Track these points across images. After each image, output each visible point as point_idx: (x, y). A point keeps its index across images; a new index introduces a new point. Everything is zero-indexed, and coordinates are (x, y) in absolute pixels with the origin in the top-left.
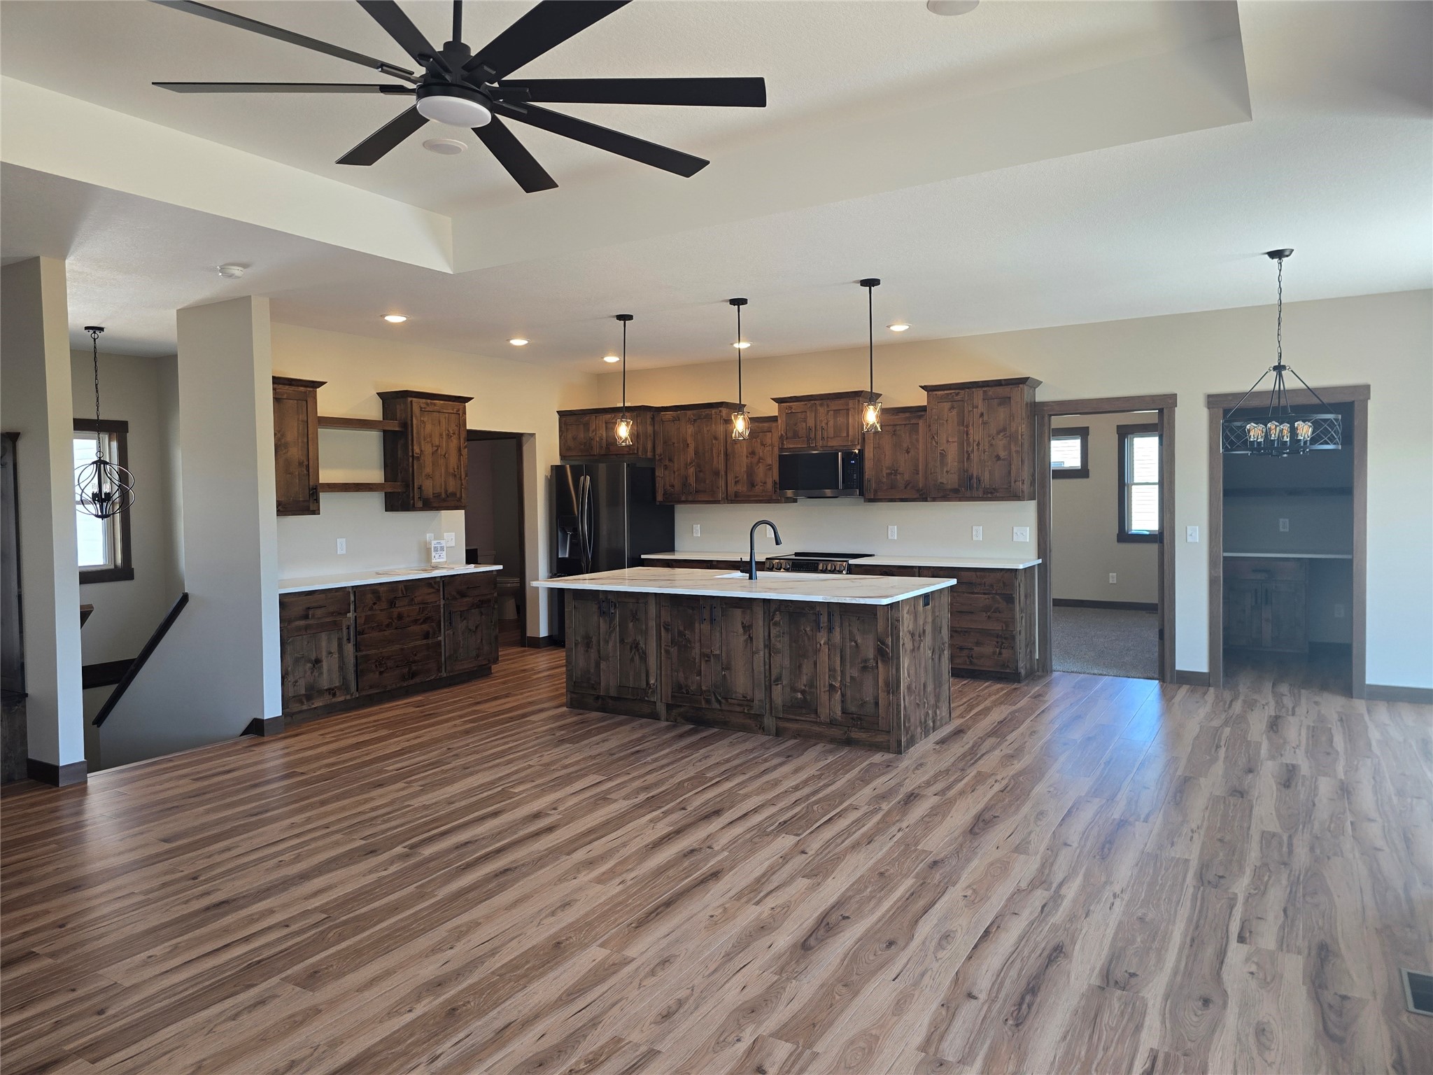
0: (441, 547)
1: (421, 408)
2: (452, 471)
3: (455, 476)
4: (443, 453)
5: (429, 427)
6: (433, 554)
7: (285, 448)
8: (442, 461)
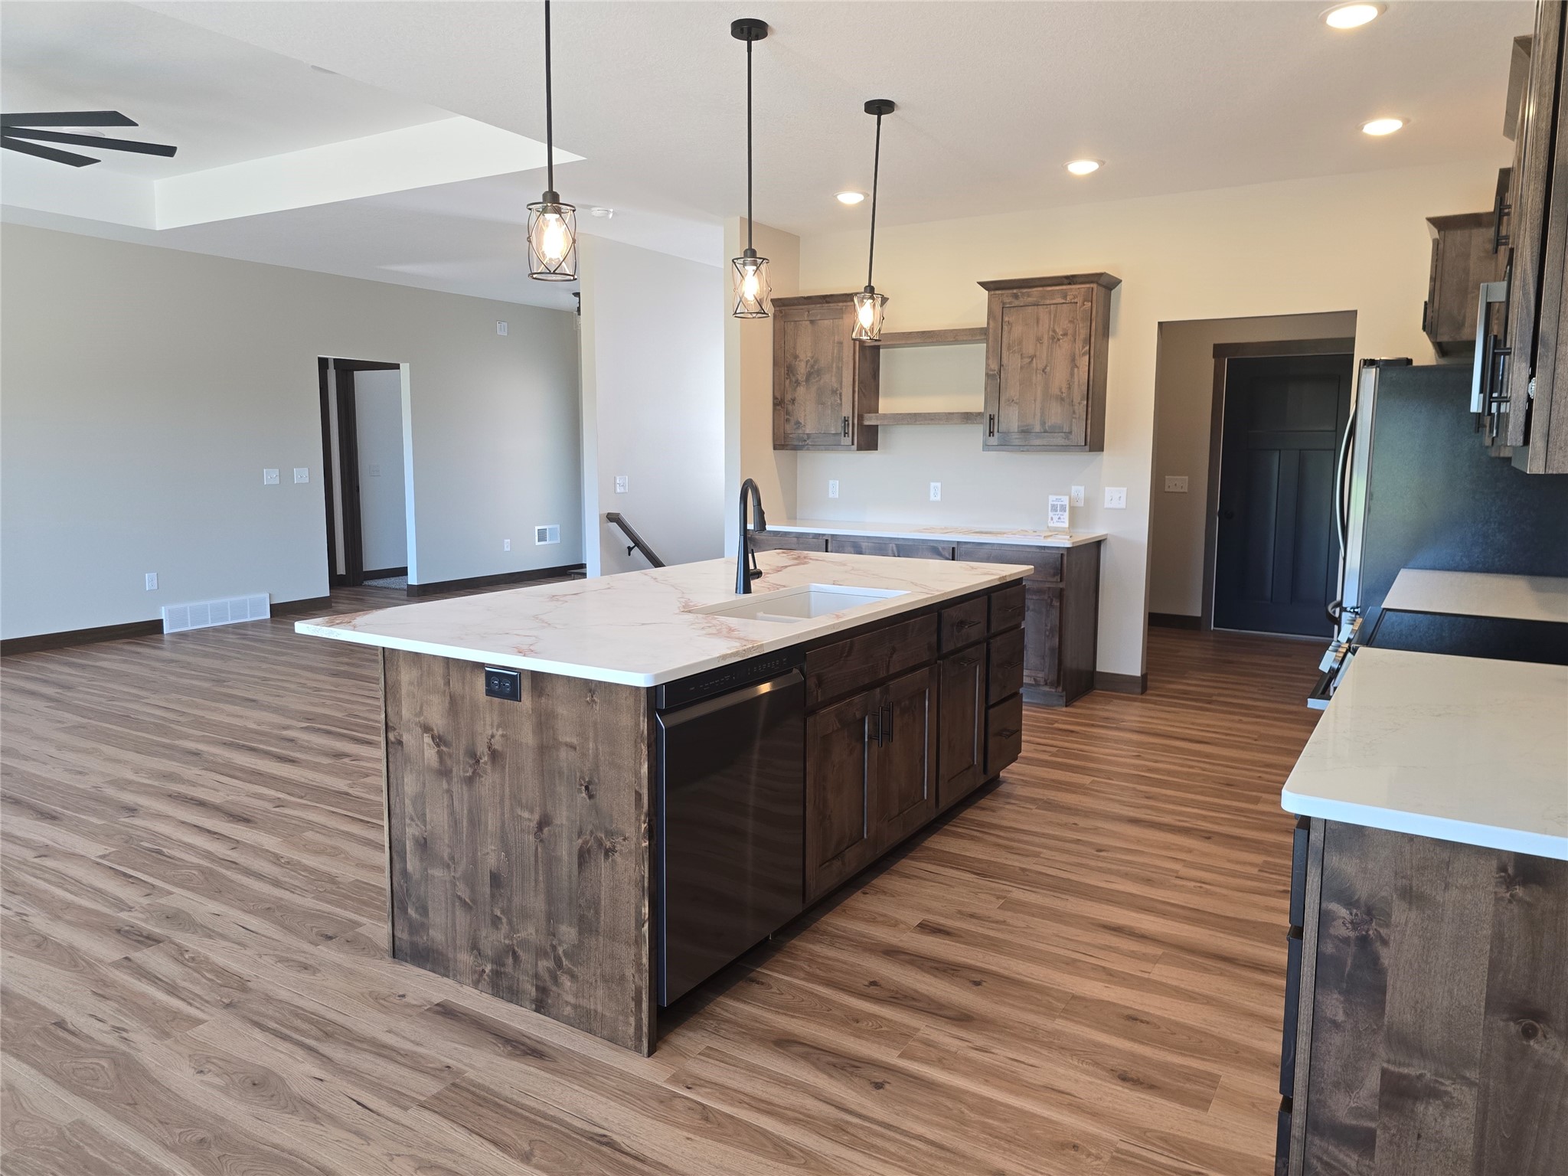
0: (1062, 506)
1: (1004, 303)
2: (1055, 391)
3: (1062, 399)
4: (1041, 366)
5: (1018, 330)
6: (1051, 514)
7: (818, 376)
8: (1038, 378)
